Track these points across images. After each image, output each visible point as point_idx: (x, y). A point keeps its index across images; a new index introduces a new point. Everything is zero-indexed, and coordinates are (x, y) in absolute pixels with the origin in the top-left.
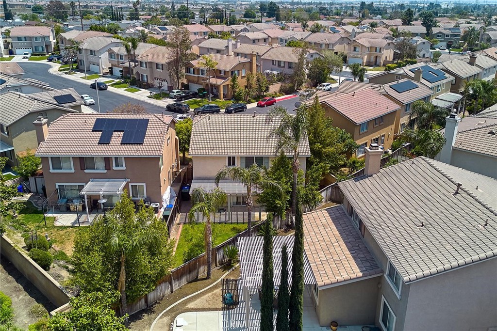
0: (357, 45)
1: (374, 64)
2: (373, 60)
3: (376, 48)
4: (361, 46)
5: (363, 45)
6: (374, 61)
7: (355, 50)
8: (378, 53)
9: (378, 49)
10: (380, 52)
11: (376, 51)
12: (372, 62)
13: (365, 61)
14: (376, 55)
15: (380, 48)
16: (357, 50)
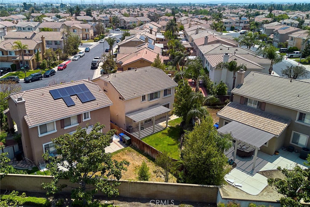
0: (74, 28)
1: (86, 38)
2: (84, 36)
3: (86, 29)
4: (77, 29)
5: (78, 28)
6: (86, 36)
7: (74, 31)
8: (87, 32)
9: (87, 30)
10: (88, 31)
11: (86, 31)
12: (85, 38)
13: (81, 37)
14: (86, 33)
15: (88, 29)
16: (75, 31)
